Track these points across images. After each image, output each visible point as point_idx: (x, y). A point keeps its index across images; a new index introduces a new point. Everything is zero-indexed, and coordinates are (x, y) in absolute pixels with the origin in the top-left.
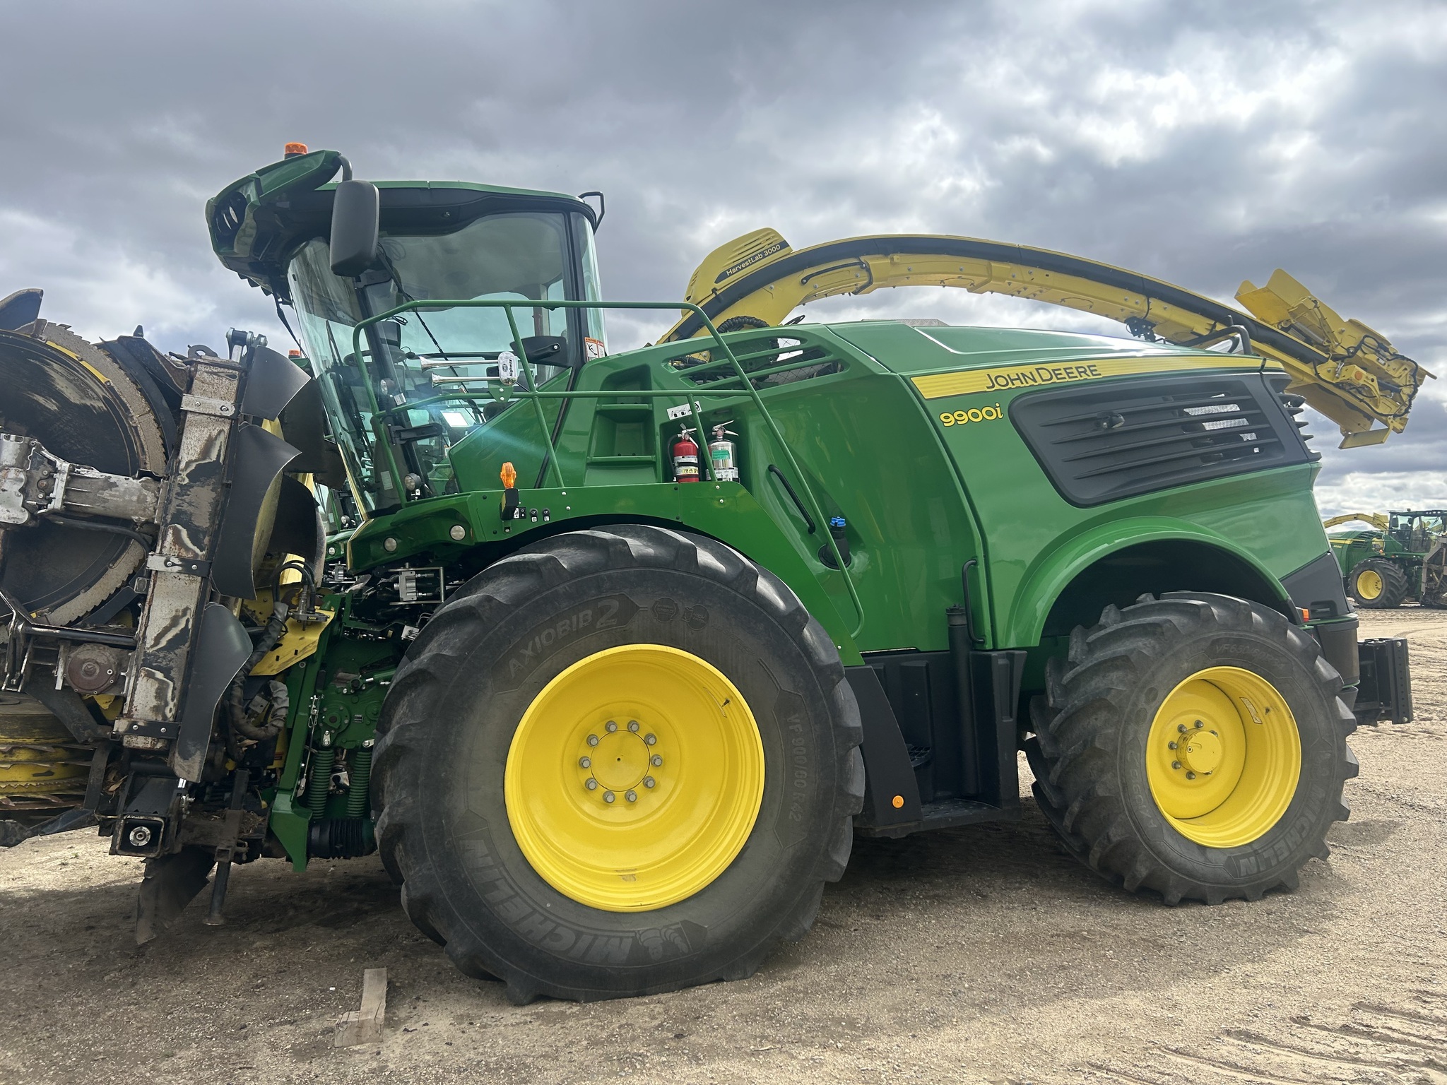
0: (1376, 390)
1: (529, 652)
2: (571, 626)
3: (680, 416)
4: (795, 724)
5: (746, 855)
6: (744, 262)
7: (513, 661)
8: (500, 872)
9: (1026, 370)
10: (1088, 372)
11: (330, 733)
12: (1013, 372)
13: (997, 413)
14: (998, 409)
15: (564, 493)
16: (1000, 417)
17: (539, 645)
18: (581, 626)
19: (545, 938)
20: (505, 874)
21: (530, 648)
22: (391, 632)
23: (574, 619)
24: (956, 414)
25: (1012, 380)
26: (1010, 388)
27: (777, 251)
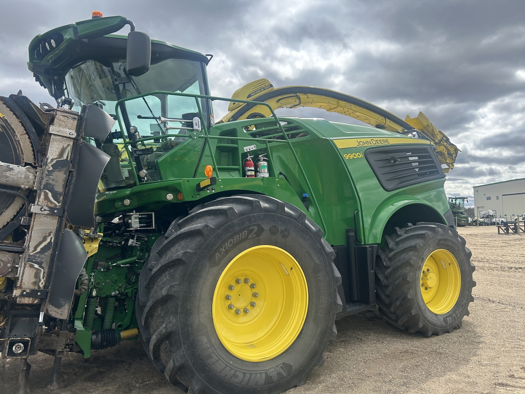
0: (447, 155)
1: (223, 250)
2: (239, 238)
3: (248, 150)
4: (320, 277)
5: (303, 332)
6: (257, 91)
7: (217, 254)
8: (213, 350)
9: (369, 140)
10: (386, 142)
11: (96, 290)
12: (364, 140)
13: (361, 156)
14: (361, 154)
15: (220, 180)
17: (227, 247)
18: (243, 238)
19: (231, 377)
20: (214, 350)
21: (224, 248)
22: (123, 242)
23: (241, 234)
24: (349, 155)
25: (364, 143)
26: (364, 146)
27: (269, 88)
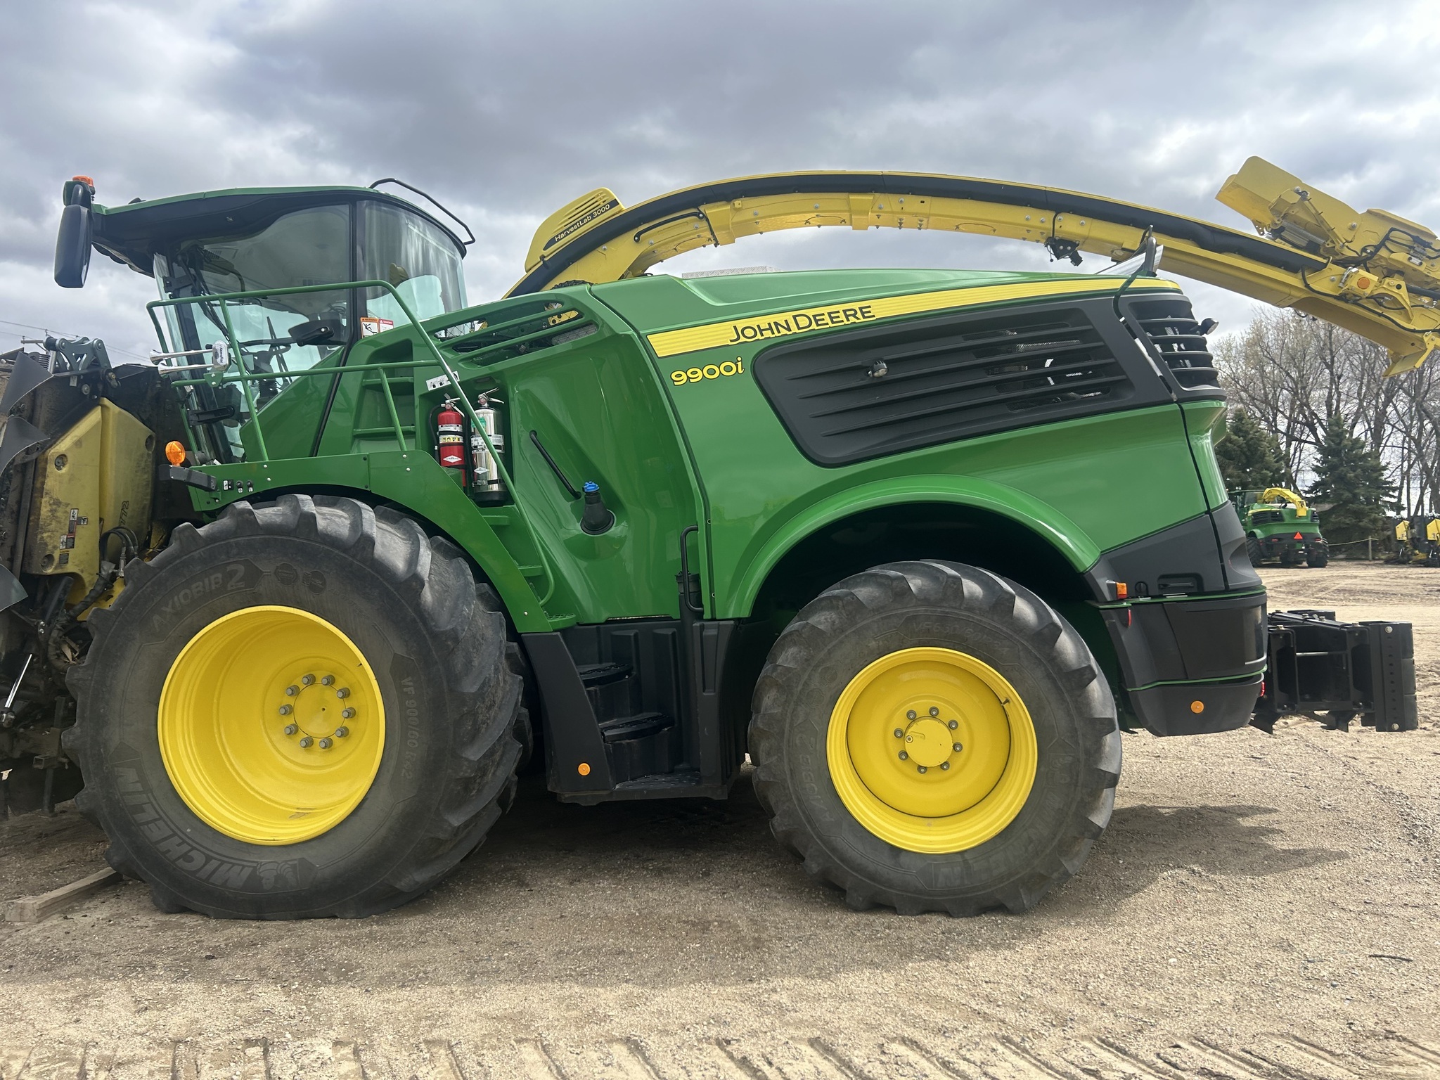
1: (169, 609)
2: (204, 587)
3: (438, 386)
4: (409, 686)
5: (365, 805)
6: (573, 226)
7: (156, 617)
8: (148, 798)
10: (859, 315)
12: (763, 322)
13: (737, 368)
14: (740, 364)
15: (265, 466)
16: (740, 371)
17: (177, 604)
18: (213, 588)
19: (179, 858)
20: (152, 799)
21: (170, 606)
23: (206, 581)
24: (689, 372)
25: (761, 331)
26: (758, 340)
27: (606, 211)
